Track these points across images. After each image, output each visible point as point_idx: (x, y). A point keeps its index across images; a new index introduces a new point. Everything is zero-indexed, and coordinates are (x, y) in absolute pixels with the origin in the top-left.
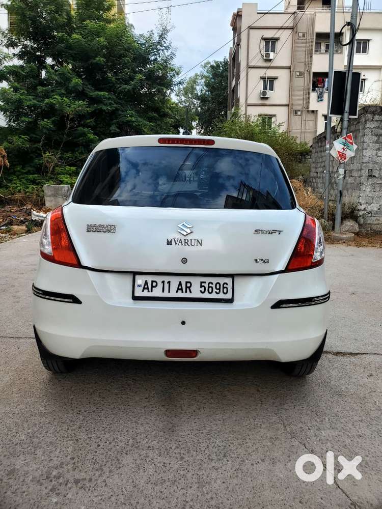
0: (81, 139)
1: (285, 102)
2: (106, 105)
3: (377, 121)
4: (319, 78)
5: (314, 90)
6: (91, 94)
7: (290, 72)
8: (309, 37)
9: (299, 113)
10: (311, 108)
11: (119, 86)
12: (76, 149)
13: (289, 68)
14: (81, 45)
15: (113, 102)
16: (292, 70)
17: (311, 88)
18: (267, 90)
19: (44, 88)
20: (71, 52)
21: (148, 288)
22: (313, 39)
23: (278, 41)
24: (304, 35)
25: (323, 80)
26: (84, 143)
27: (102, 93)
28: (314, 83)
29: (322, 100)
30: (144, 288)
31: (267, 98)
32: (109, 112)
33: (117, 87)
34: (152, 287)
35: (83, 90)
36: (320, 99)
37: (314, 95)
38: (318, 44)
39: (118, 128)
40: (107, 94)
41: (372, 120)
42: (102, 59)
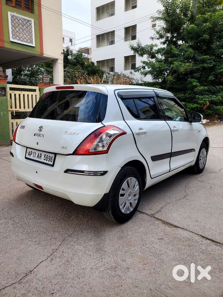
0: (189, 85)
2: (207, 63)
6: (199, 58)
11: (217, 50)
12: (187, 92)
14: (194, 30)
15: (212, 61)
19: (172, 59)
20: (190, 35)
26: (191, 88)
27: (205, 57)
30: (29, 154)
32: (208, 68)
33: (216, 52)
35: (194, 56)
39: (214, 77)
40: (208, 56)
42: (207, 36)
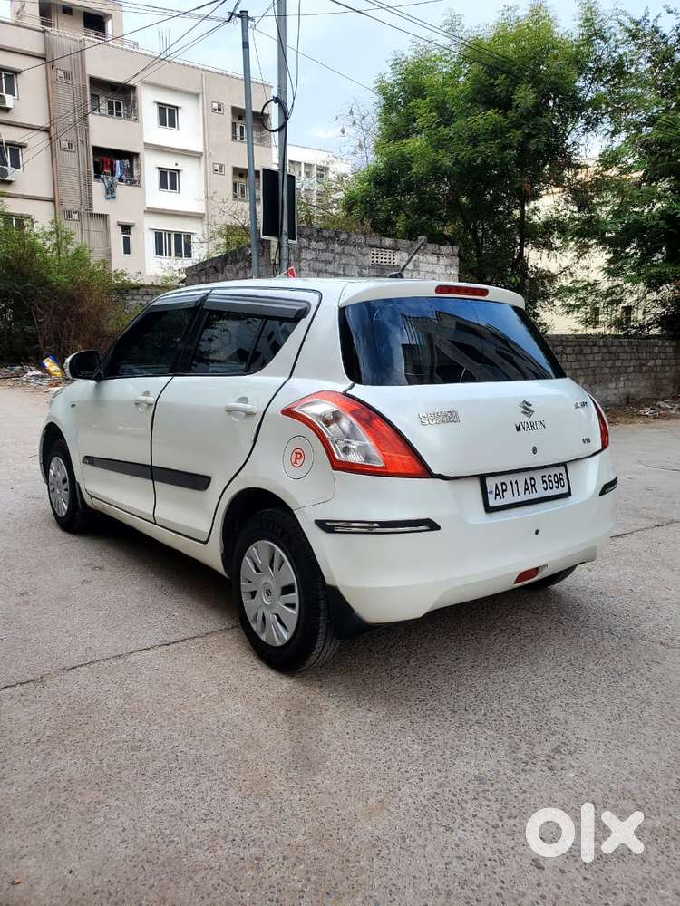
1: (48, 193)
3: (314, 250)
4: (105, 159)
5: (97, 177)
7: (50, 138)
8: (77, 81)
9: (75, 216)
10: (96, 211)
13: (47, 131)
16: (52, 134)
17: (93, 174)
18: (6, 165)
21: (499, 494)
22: (85, 87)
23: (19, 76)
24: (67, 76)
25: (112, 163)
28: (96, 165)
29: (114, 198)
30: (496, 495)
31: (10, 183)
34: (503, 491)
36: (110, 196)
37: (98, 188)
38: (95, 97)
41: (308, 248)
